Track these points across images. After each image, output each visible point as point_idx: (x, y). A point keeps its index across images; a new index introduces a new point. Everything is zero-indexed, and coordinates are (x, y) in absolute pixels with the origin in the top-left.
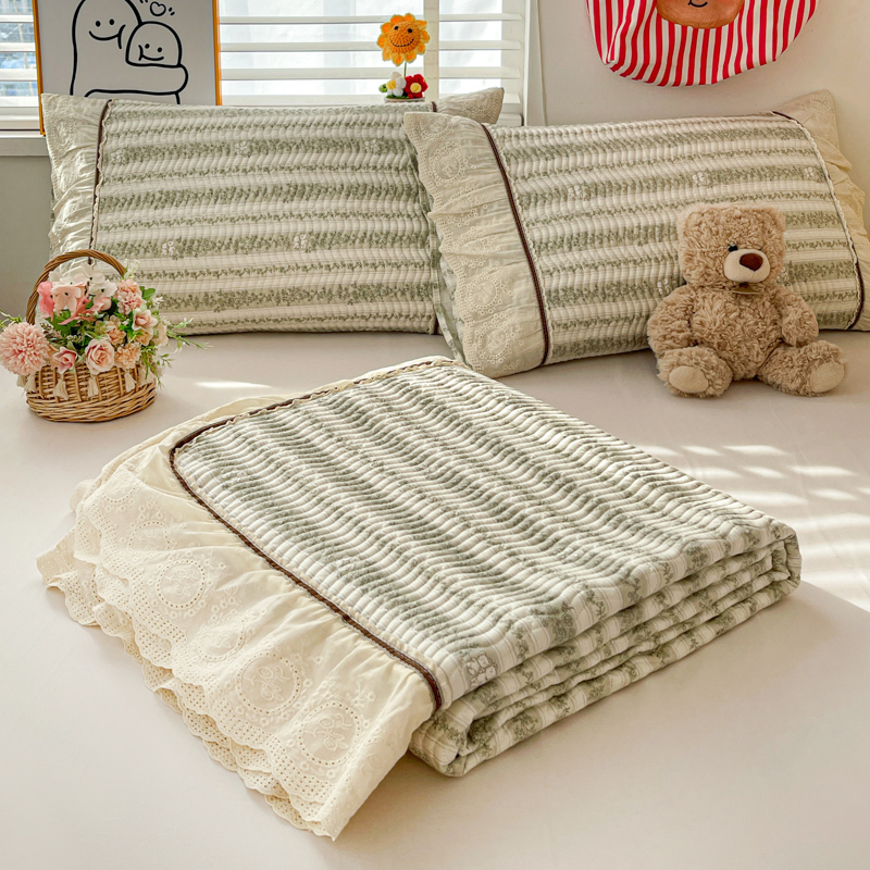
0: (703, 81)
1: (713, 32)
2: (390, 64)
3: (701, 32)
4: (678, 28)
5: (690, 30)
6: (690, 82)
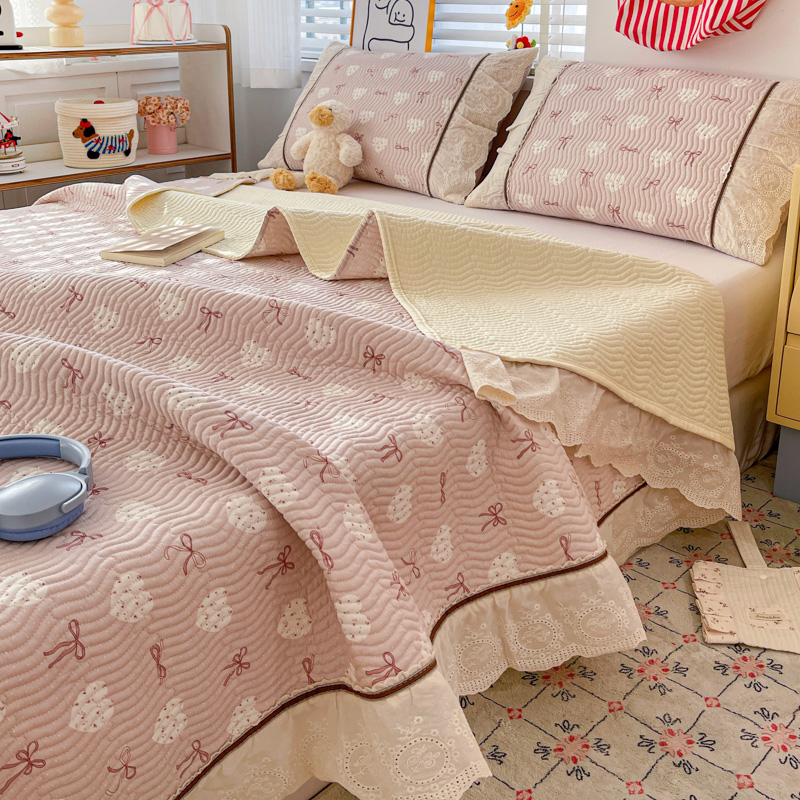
0: (678, 48)
1: (691, 10)
3: (681, 11)
4: (663, 6)
5: (672, 8)
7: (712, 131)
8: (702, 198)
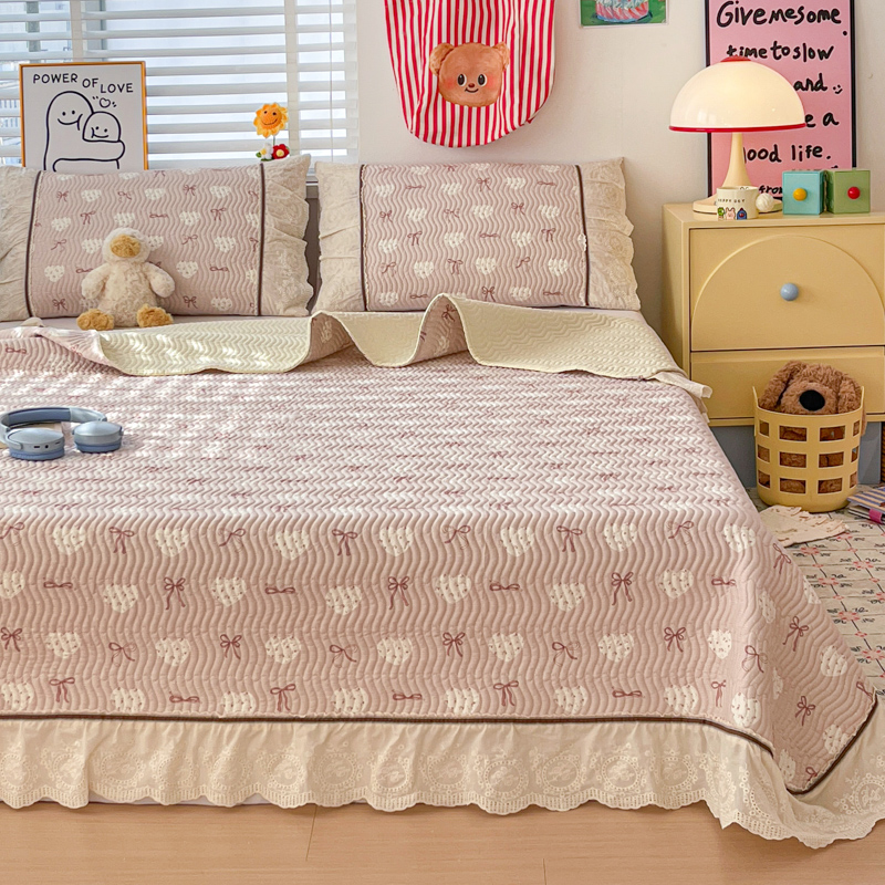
0: (478, 143)
1: (483, 110)
2: (262, 137)
3: (474, 110)
4: (457, 107)
5: (466, 108)
6: (469, 144)
7: (555, 211)
8: (573, 266)
